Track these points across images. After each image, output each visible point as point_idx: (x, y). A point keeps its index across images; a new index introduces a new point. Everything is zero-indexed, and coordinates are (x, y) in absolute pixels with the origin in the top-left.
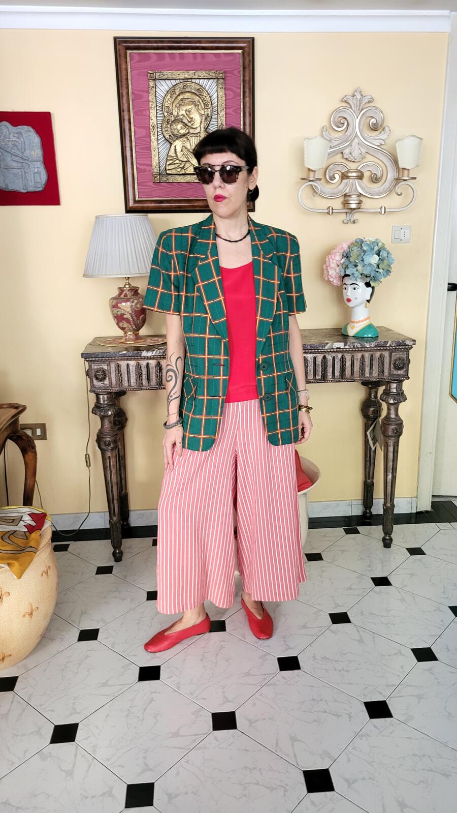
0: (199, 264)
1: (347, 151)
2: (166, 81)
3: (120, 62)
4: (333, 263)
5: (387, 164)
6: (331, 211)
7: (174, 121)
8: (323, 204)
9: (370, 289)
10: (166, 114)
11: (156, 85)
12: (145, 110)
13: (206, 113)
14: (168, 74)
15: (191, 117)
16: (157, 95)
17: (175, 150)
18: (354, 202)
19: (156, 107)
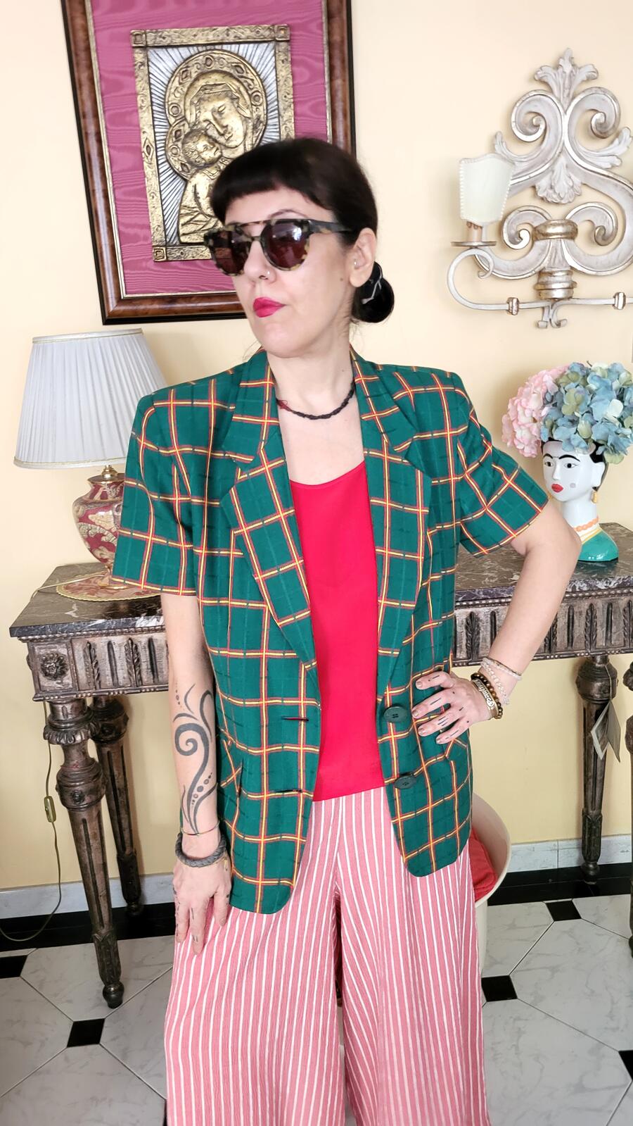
0: (239, 477)
1: (543, 184)
2: (170, 50)
3: (71, 14)
4: (524, 414)
5: (624, 207)
6: (515, 308)
7: (189, 133)
8: (499, 291)
9: (601, 465)
10: (172, 120)
11: (148, 60)
12: (133, 111)
13: (254, 115)
14: (171, 35)
15: (225, 124)
16: (152, 81)
17: (195, 193)
18: (561, 285)
19: (152, 105)
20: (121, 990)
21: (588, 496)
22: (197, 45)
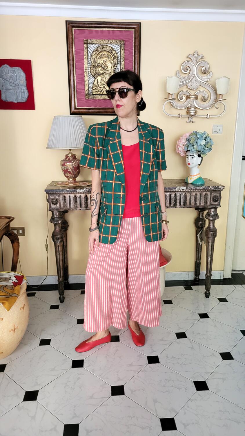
0: (111, 143)
1: (189, 84)
2: (93, 45)
3: (69, 34)
4: (181, 144)
5: (210, 92)
6: (180, 116)
7: (97, 66)
8: (176, 112)
9: (200, 158)
10: (93, 62)
11: (88, 47)
12: (82, 60)
13: (114, 62)
14: (94, 41)
15: (106, 64)
16: (88, 52)
17: (97, 82)
18: (193, 111)
19: (88, 58)
20: (64, 298)
21: (197, 167)
22: (101, 44)
